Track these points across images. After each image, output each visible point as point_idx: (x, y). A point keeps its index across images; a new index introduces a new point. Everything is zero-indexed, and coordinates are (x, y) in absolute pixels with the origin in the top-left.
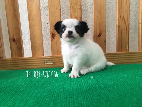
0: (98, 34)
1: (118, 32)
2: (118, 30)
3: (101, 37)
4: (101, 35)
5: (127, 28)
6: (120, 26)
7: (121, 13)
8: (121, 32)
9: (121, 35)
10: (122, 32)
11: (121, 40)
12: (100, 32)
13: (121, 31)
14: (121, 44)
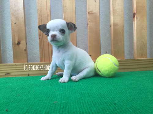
0: (16, 42)
1: (40, 41)
2: (39, 38)
3: (20, 45)
4: (20, 44)
6: (41, 34)
7: (41, 20)
8: (42, 41)
9: (43, 44)
11: (43, 49)
12: (18, 39)
14: (43, 53)
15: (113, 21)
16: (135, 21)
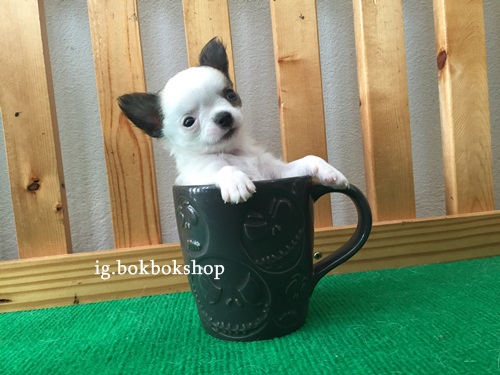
0: (26, 183)
3: (41, 193)
4: (38, 187)
5: (144, 153)
6: (115, 149)
8: (120, 171)
9: (121, 183)
10: (123, 172)
11: (123, 200)
12: (32, 171)
13: (119, 167)
14: (125, 215)
15: (370, 87)
16: (445, 81)
